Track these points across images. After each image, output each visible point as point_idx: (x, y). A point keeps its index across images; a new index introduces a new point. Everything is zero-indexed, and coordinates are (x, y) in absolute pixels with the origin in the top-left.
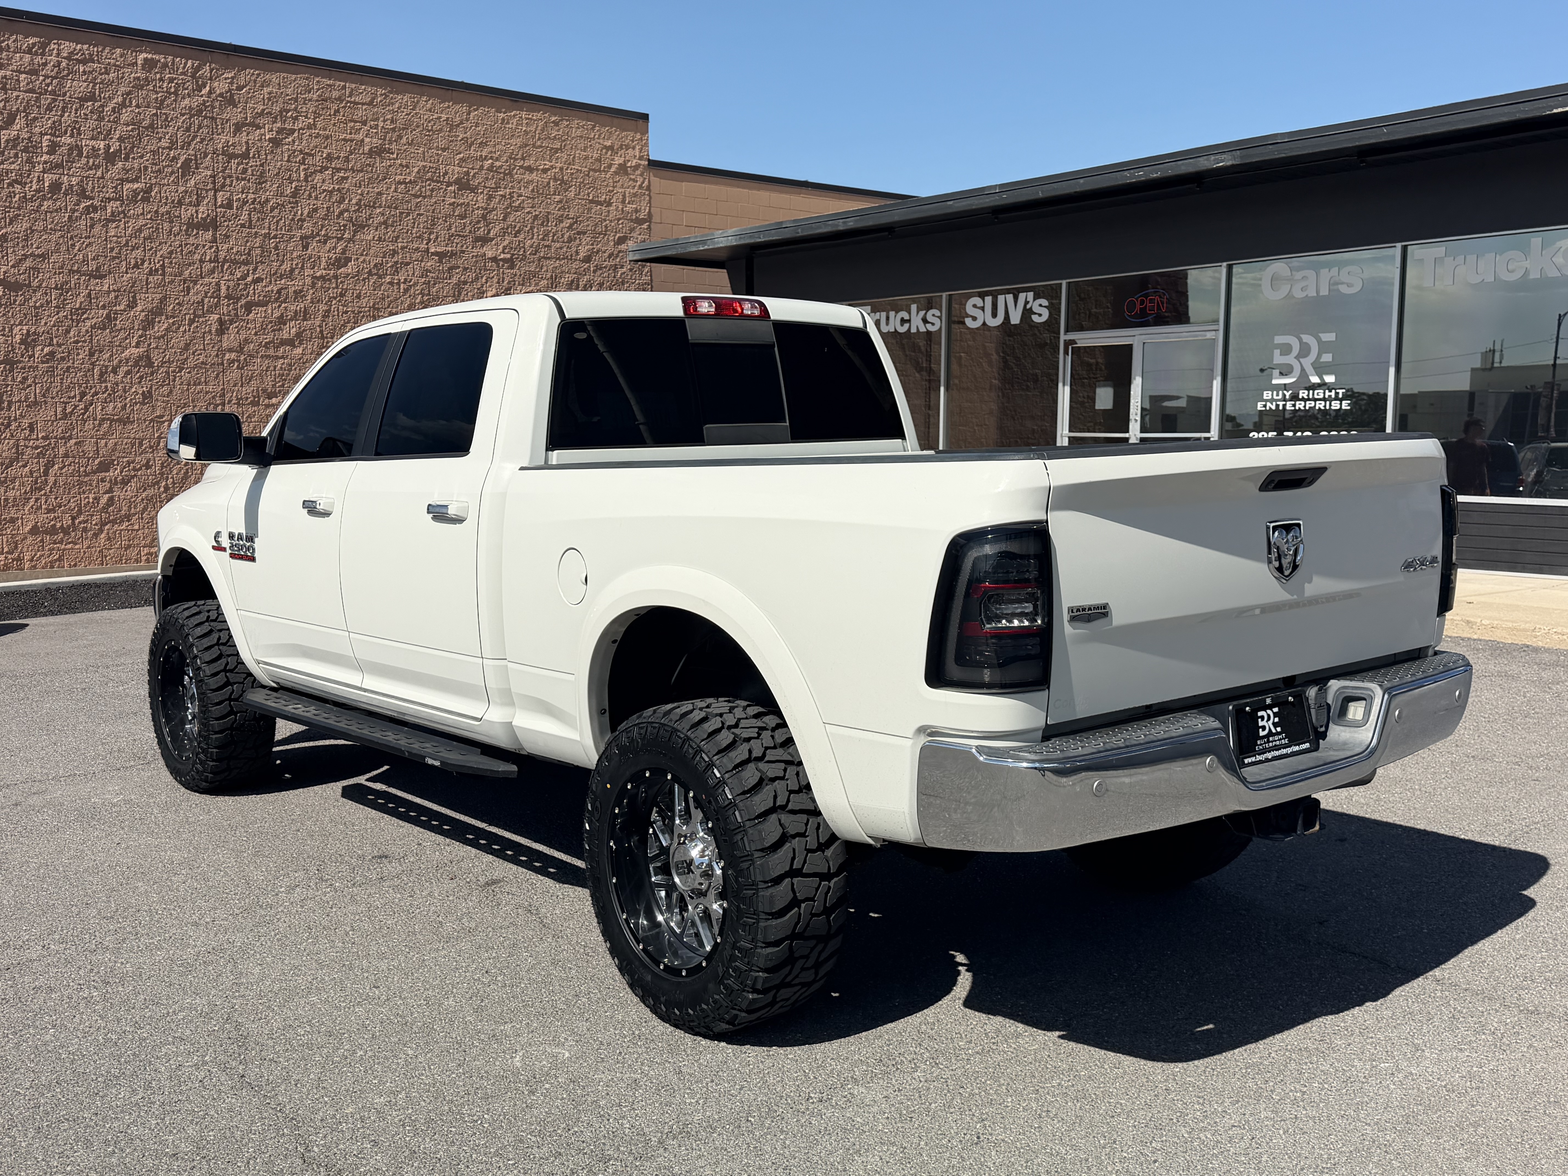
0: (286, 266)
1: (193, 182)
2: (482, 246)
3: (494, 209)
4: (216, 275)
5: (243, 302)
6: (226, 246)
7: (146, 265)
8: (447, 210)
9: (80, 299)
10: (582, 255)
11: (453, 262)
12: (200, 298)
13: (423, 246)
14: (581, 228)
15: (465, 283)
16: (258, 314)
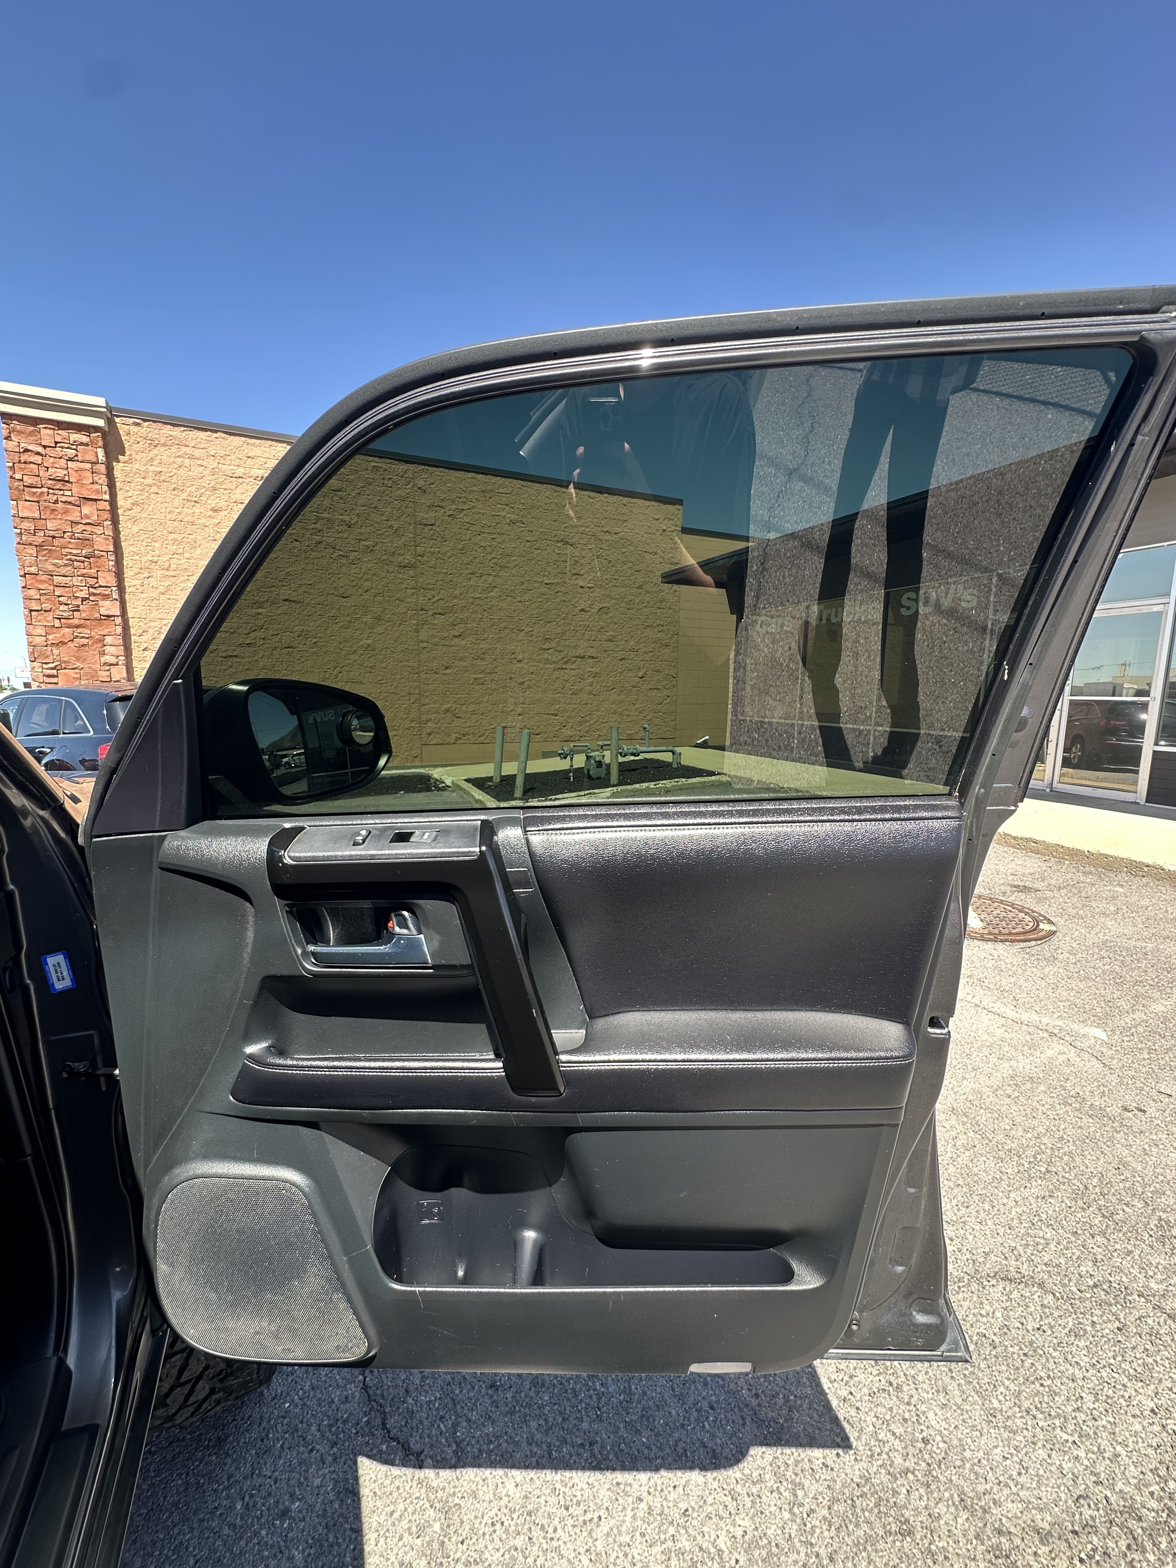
0: (457, 592)
1: (401, 541)
2: (577, 579)
3: (584, 557)
4: (415, 597)
5: (431, 613)
6: (421, 580)
7: (373, 591)
8: (556, 557)
9: (334, 611)
10: (637, 585)
11: (558, 588)
12: (405, 610)
13: (540, 580)
14: (638, 568)
15: (564, 601)
16: (440, 620)
